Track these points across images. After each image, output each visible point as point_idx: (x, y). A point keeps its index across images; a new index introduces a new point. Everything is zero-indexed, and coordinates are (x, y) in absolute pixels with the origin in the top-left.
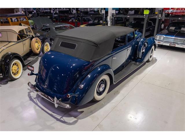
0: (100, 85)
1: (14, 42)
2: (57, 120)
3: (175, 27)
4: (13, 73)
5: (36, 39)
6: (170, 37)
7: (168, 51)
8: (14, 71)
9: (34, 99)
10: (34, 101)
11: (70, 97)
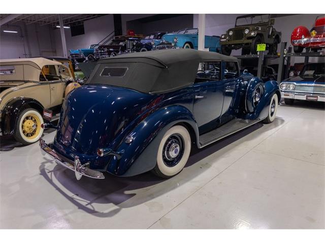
0: (170, 145)
1: (34, 82)
2: (79, 208)
3: (314, 71)
4: (24, 132)
5: (75, 85)
6: (306, 84)
7: (304, 109)
8: (26, 129)
9: (48, 172)
10: (47, 176)
11: (102, 155)
